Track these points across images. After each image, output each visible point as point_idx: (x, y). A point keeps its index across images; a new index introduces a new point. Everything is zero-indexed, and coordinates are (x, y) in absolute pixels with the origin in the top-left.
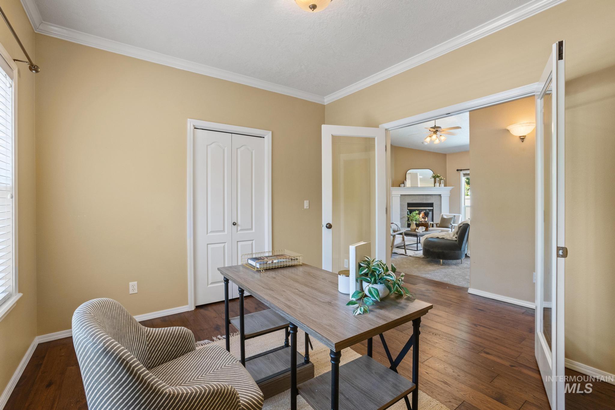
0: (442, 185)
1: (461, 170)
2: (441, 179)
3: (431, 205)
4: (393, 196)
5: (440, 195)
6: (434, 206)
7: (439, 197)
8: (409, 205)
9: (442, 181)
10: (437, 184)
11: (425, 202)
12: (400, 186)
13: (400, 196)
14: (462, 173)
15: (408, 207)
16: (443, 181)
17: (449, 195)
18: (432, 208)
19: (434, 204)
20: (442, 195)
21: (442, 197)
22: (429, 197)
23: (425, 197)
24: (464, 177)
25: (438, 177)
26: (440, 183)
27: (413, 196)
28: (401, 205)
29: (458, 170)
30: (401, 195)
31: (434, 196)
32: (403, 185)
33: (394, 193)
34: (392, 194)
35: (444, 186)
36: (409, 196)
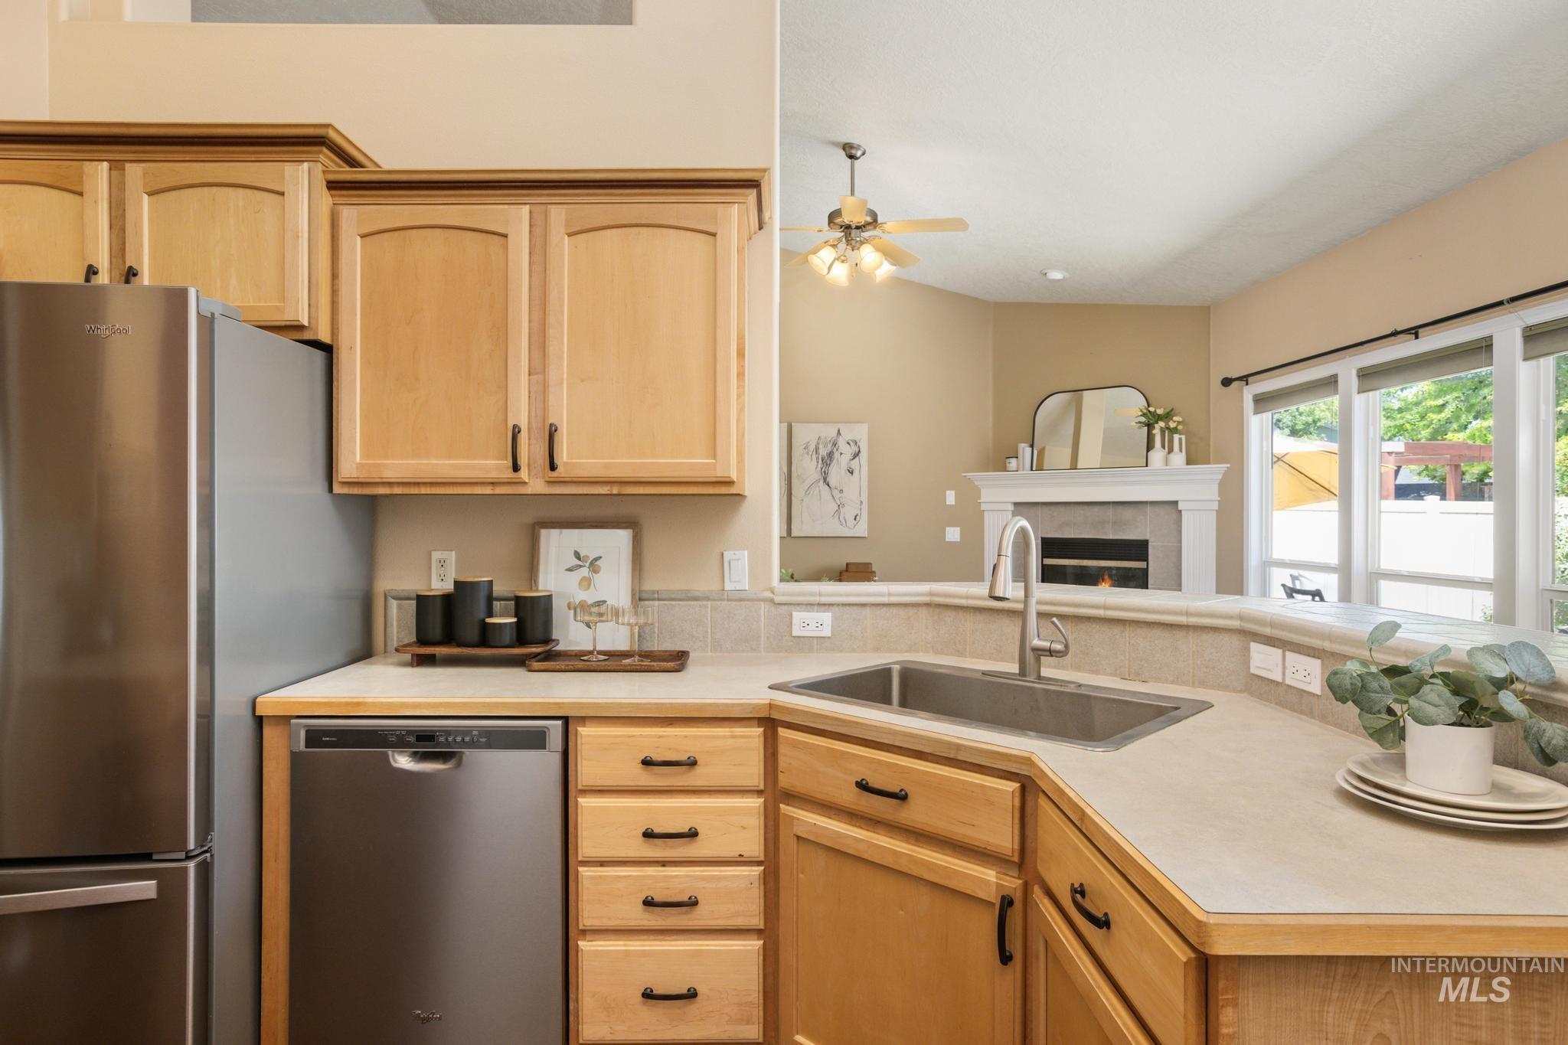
0: (1178, 458)
1: (1245, 379)
2: (1174, 430)
3: (1140, 549)
4: (983, 507)
5: (1176, 503)
6: (1150, 558)
7: (1170, 515)
8: (1051, 546)
9: (1176, 437)
10: (1158, 454)
11: (1111, 537)
12: (1005, 469)
13: (1011, 507)
14: (1249, 393)
15: (1043, 557)
16: (1180, 439)
17: (1217, 506)
18: (1143, 565)
19: (1150, 544)
20: (1180, 507)
21: (1185, 516)
22: (1128, 513)
23: (1112, 513)
24: (1256, 412)
25: (1158, 418)
26: (1171, 450)
27: (1061, 509)
29: (1227, 382)
30: (1016, 504)
31: (1149, 509)
32: (1014, 461)
33: (987, 496)
34: (979, 501)
35: (1188, 463)
36: (1047, 510)
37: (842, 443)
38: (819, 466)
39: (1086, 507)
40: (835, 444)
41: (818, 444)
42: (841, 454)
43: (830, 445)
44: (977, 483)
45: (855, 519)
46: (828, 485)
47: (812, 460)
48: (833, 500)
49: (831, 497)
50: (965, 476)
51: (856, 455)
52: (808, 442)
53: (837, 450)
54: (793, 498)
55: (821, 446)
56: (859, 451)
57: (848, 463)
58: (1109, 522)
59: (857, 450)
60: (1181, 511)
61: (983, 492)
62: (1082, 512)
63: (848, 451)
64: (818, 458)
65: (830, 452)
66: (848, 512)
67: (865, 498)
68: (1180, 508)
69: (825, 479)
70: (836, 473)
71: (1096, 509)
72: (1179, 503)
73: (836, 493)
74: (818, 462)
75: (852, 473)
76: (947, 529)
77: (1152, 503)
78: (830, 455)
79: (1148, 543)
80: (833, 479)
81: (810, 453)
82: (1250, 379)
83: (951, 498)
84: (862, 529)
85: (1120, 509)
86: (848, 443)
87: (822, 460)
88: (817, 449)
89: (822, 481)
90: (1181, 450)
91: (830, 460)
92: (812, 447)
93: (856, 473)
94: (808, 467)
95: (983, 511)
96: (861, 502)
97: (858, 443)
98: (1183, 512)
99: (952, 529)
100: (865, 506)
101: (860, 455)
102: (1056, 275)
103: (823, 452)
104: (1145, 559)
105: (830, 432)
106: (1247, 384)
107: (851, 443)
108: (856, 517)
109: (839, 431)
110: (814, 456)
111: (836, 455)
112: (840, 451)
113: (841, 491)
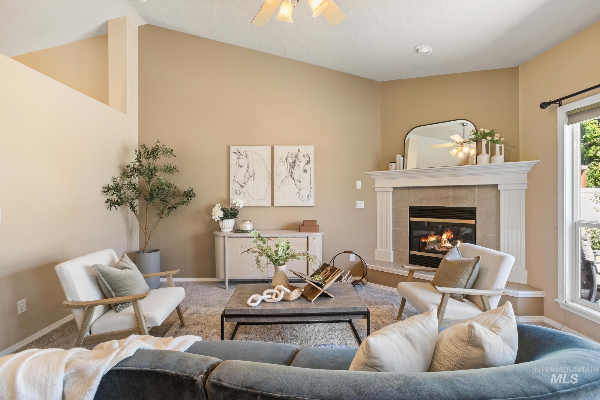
0: (499, 158)
1: (559, 102)
2: (494, 142)
3: (471, 213)
4: (376, 190)
5: (496, 186)
6: (477, 218)
7: (493, 193)
8: (414, 211)
9: (498, 146)
10: (484, 157)
11: (452, 206)
12: (388, 169)
13: (392, 190)
14: (562, 112)
15: (410, 217)
16: (501, 147)
17: (526, 187)
18: (473, 222)
19: (477, 210)
21: (502, 193)
22: (462, 193)
23: (451, 192)
24: (568, 123)
25: (485, 136)
26: (493, 154)
27: (421, 190)
28: (395, 211)
29: (544, 106)
30: (394, 188)
31: (476, 190)
32: (394, 164)
33: (378, 184)
34: (373, 187)
35: (506, 161)
36: (412, 191)
37: (300, 156)
38: (288, 168)
39: (436, 189)
40: (297, 157)
41: (288, 156)
42: (300, 162)
43: (294, 157)
44: (372, 177)
45: (308, 197)
46: (293, 179)
47: (284, 165)
48: (295, 187)
49: (295, 185)
50: (367, 173)
51: (308, 162)
52: (282, 156)
53: (298, 160)
54: (274, 186)
55: (289, 158)
56: (310, 160)
57: (304, 167)
58: (450, 197)
59: (309, 160)
60: (500, 190)
61: (376, 182)
62: (434, 192)
63: (304, 160)
64: (287, 164)
65: (294, 161)
66: (304, 193)
67: (313, 185)
68: (499, 189)
69: (291, 176)
70: (298, 172)
71: (442, 190)
72: (499, 186)
73: (297, 183)
74: (288, 166)
75: (306, 172)
76: (357, 202)
77: (479, 186)
78: (294, 162)
79: (476, 209)
80: (295, 176)
81: (283, 162)
82: (563, 102)
83: (359, 185)
84: (311, 202)
85: (457, 190)
86: (304, 156)
87: (290, 165)
88: (287, 159)
89: (290, 176)
90: (501, 154)
91: (294, 165)
92: (284, 159)
93: (308, 172)
94: (282, 169)
95: (376, 192)
96: (311, 188)
97: (309, 156)
98: (501, 191)
99: (360, 202)
100: (313, 190)
101: (310, 162)
102: (425, 49)
103: (290, 161)
104: (474, 218)
105: (293, 150)
106: (560, 105)
107: (305, 156)
108: (308, 195)
109: (299, 149)
110: (286, 163)
111: (298, 162)
112: (299, 160)
113: (300, 182)
